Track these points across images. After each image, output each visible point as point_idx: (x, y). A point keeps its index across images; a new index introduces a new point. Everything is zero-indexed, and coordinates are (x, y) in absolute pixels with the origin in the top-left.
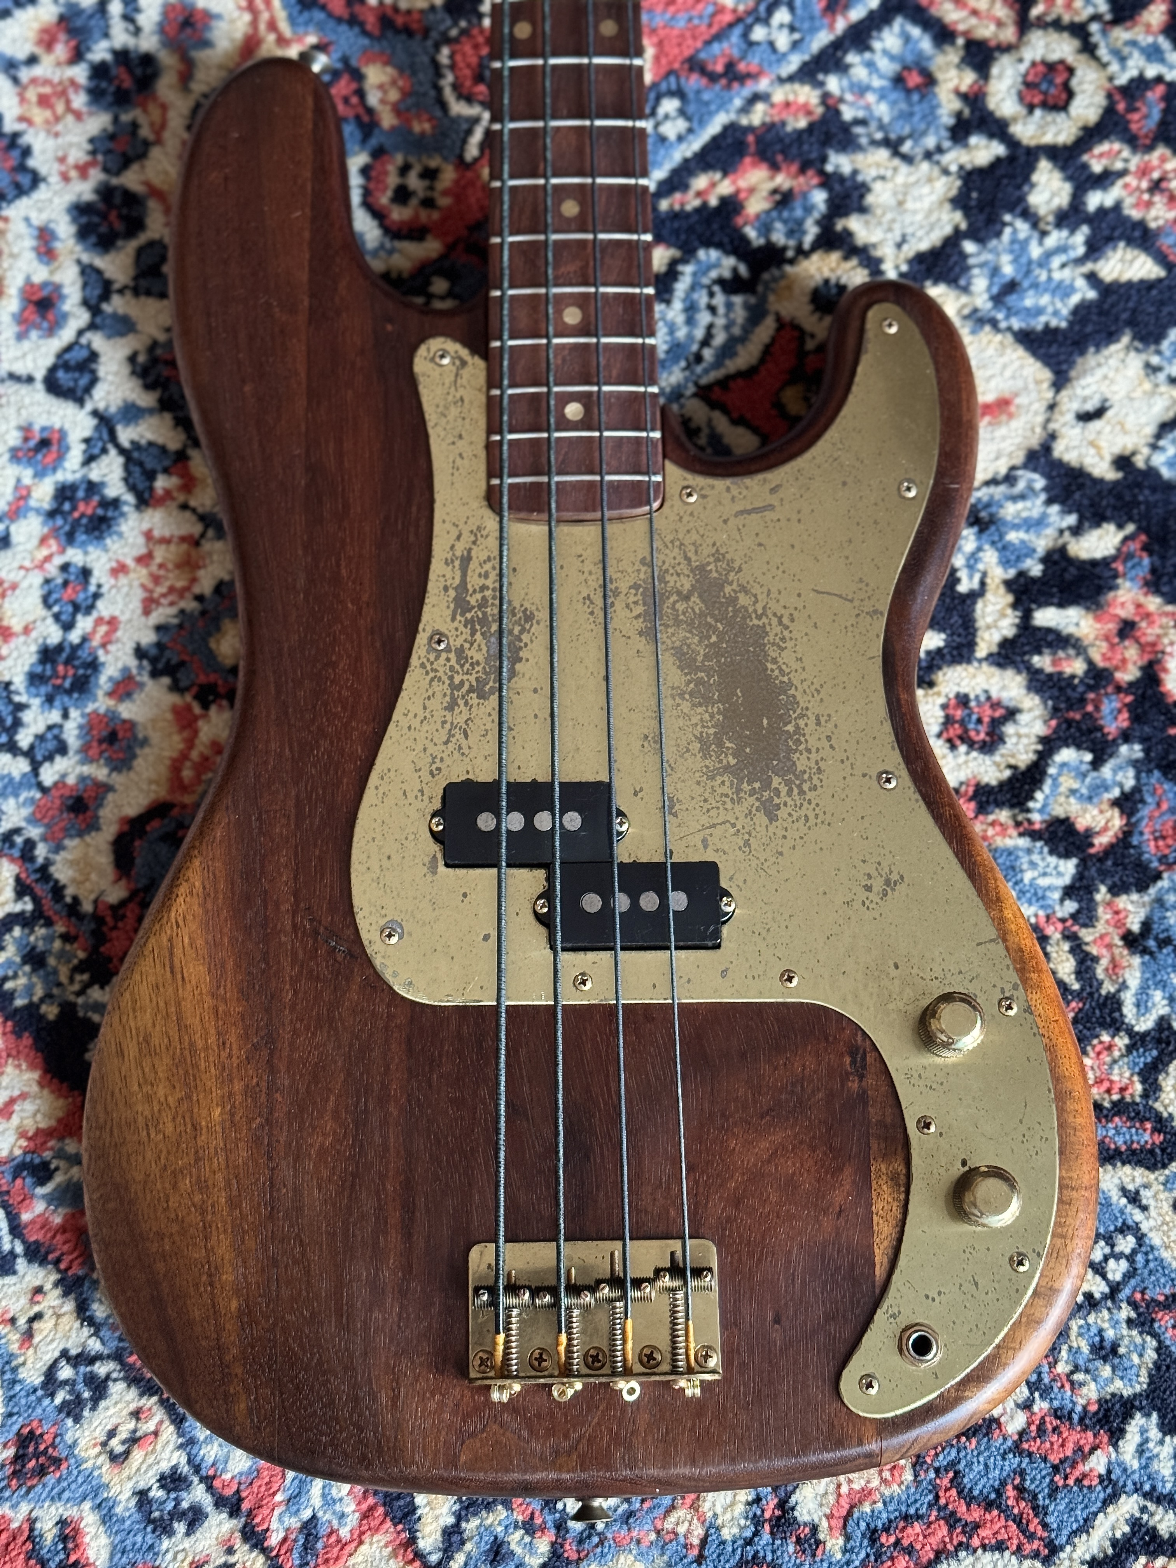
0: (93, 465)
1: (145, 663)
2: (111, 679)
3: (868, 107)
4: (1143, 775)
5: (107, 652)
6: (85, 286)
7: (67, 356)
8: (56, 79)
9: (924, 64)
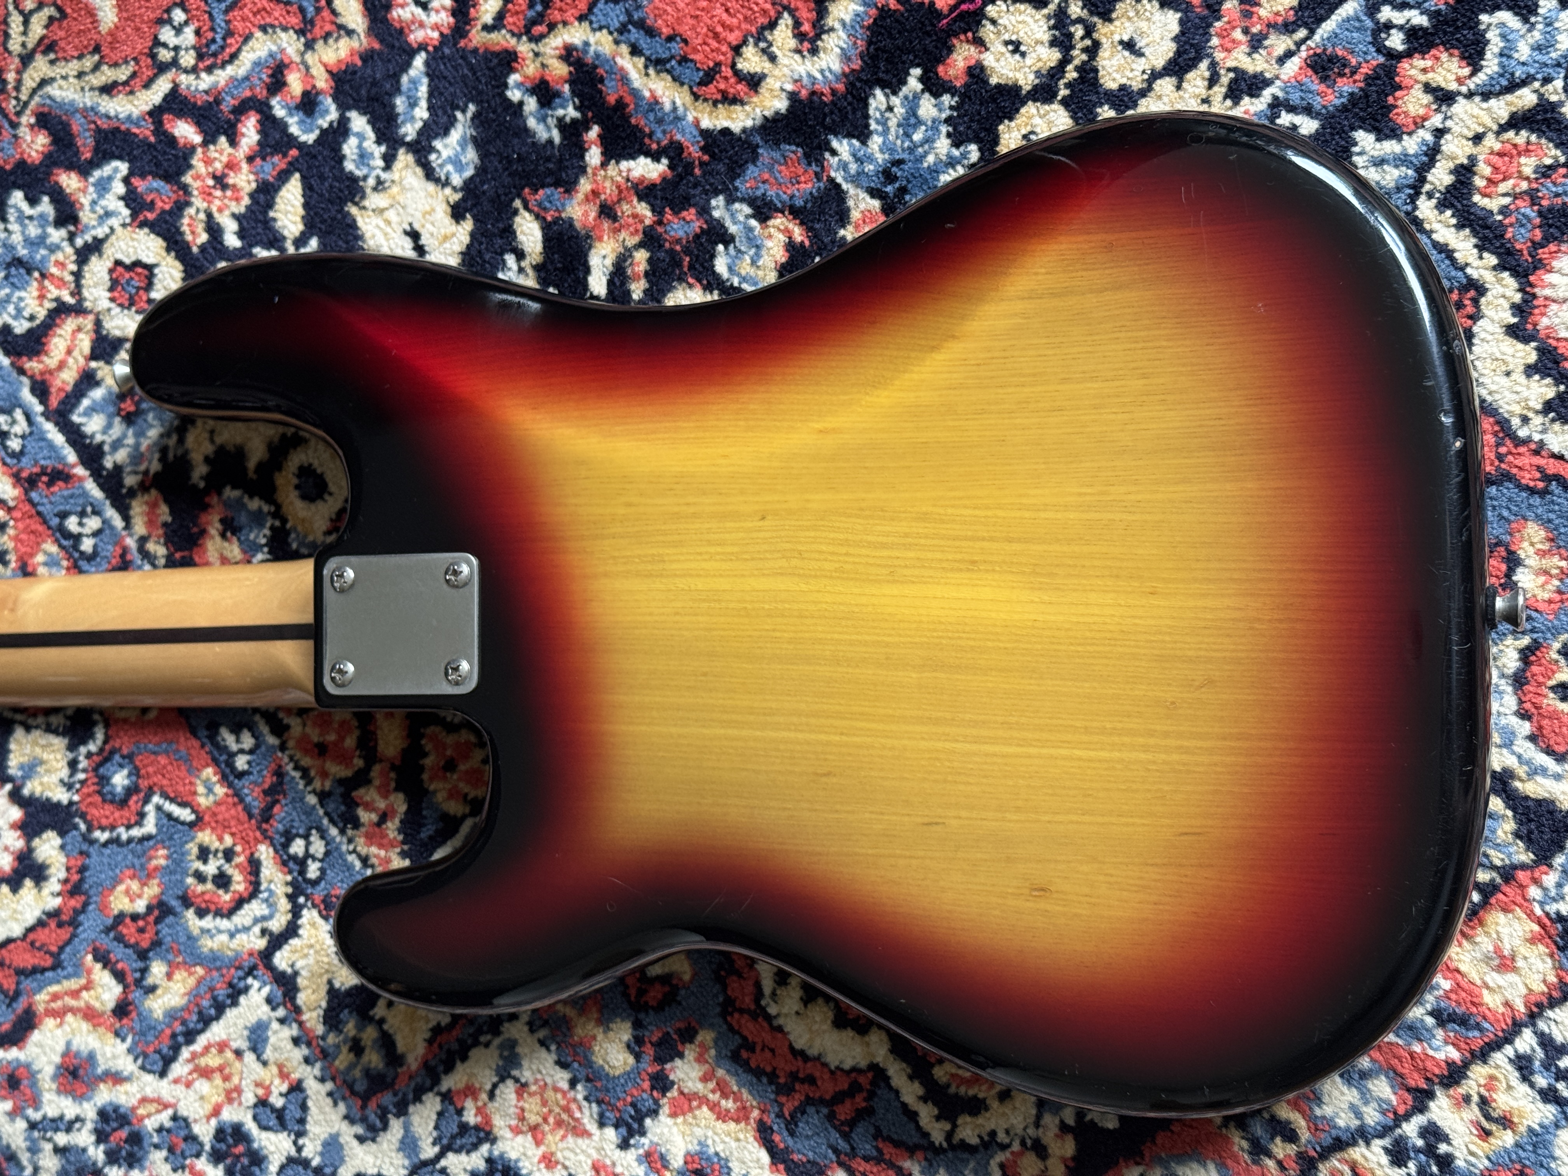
1: (632, 1142)
4: (740, 195)
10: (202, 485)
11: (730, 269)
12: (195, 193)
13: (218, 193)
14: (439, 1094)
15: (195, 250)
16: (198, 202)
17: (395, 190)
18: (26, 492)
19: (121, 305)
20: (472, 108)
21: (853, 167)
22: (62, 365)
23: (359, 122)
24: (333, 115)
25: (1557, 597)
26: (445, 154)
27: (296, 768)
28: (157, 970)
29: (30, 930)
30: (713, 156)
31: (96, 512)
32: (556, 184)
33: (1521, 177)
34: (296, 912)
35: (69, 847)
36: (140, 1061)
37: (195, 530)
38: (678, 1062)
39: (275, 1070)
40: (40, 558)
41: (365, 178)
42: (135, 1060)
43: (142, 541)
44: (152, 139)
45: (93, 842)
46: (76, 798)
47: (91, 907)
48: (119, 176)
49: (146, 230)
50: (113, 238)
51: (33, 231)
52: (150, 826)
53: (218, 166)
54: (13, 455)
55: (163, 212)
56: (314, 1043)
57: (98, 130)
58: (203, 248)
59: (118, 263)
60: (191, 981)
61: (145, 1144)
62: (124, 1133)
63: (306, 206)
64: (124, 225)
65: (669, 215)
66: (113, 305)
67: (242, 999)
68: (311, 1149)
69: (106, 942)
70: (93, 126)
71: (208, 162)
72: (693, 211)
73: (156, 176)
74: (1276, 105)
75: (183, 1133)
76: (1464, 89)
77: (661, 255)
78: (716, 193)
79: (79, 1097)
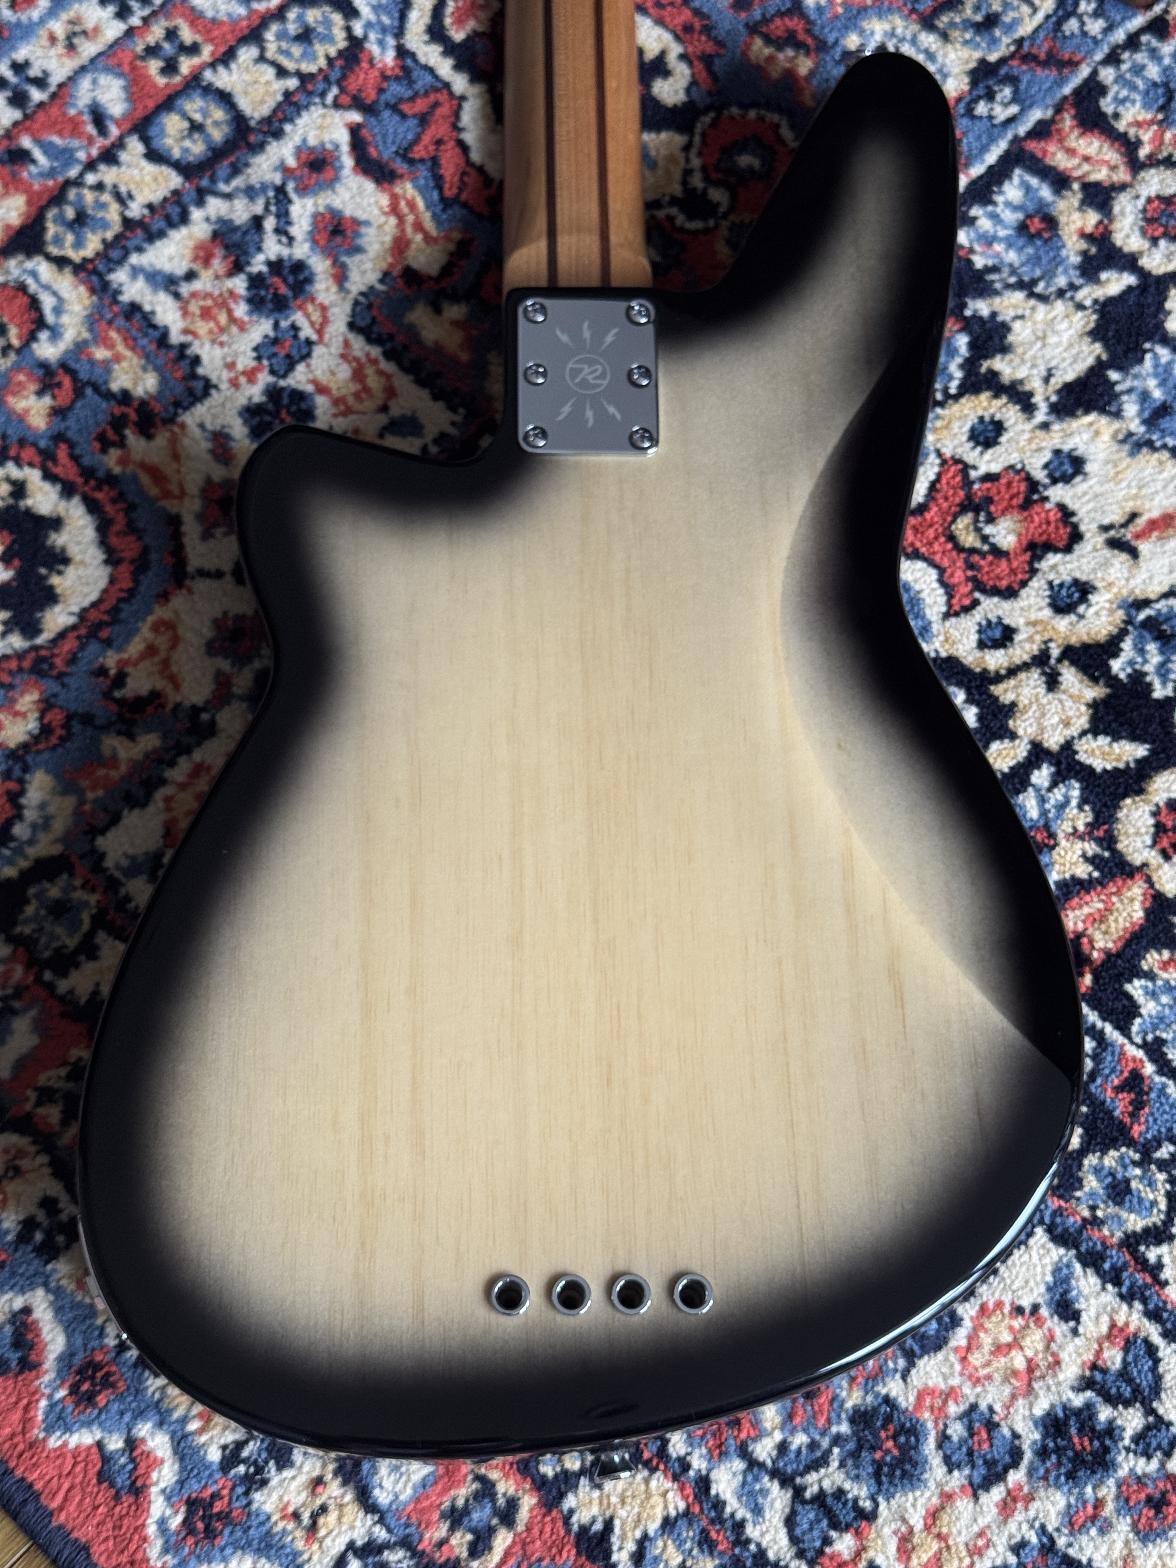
3: (997, 255)
8: (216, 293)
9: (1046, 210)
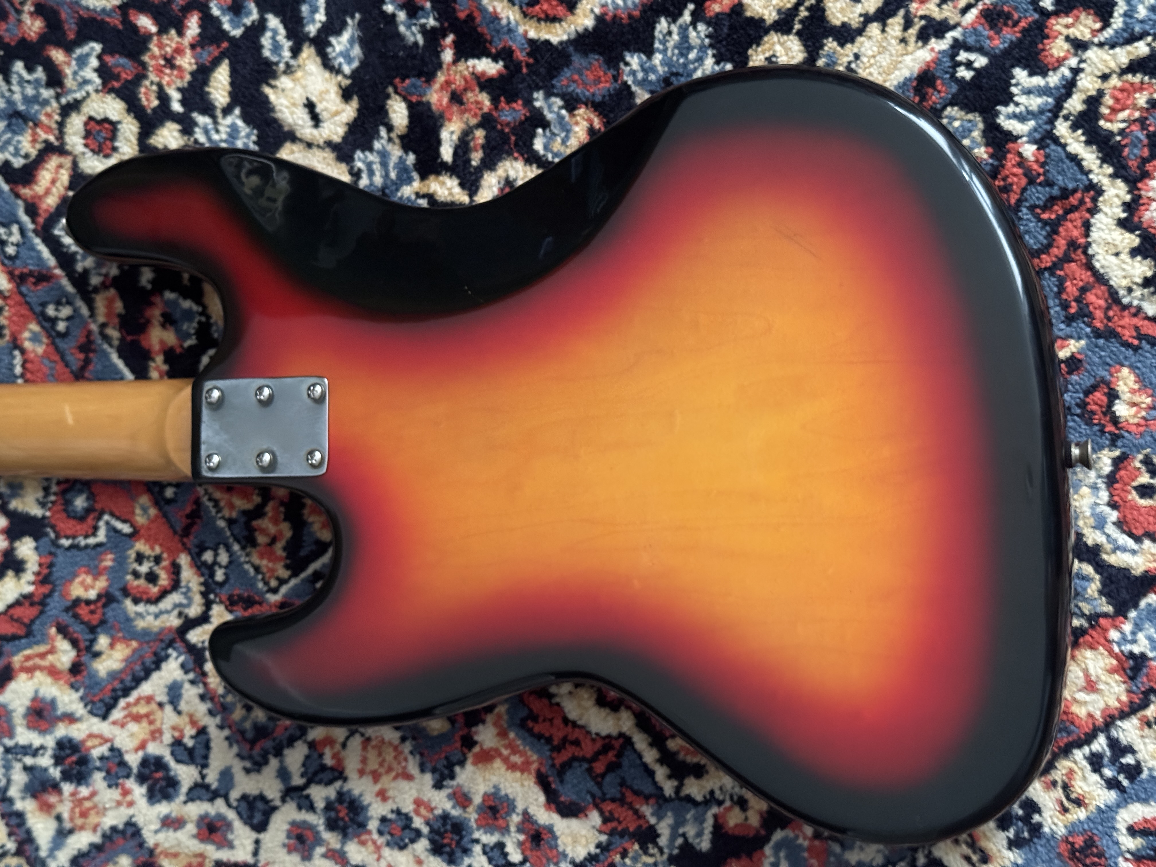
0: (316, 805)
1: (445, 783)
2: (454, 807)
4: (555, 91)
5: (436, 808)
6: (200, 799)
7: (245, 816)
10: (149, 287)
11: (546, 147)
12: (151, 69)
13: (168, 71)
14: (305, 741)
15: (149, 111)
16: (153, 77)
17: (299, 74)
18: (18, 286)
19: (93, 151)
20: (357, 16)
21: (640, 75)
22: (48, 192)
23: (273, 22)
24: (255, 15)
25: (1143, 422)
26: (338, 48)
27: (210, 499)
28: (103, 641)
29: (10, 607)
30: (536, 60)
31: (69, 303)
32: (419, 76)
33: (1135, 107)
34: (208, 605)
35: (41, 549)
36: (89, 707)
37: (142, 321)
38: (481, 727)
39: (187, 719)
40: (26, 335)
41: (277, 64)
42: (86, 705)
43: (103, 326)
44: (120, 27)
45: (59, 546)
46: (48, 514)
47: (56, 594)
48: (95, 54)
49: (113, 95)
50: (88, 101)
51: (30, 91)
52: (101, 536)
53: (168, 50)
54: (10, 258)
55: (127, 81)
56: (216, 700)
57: (81, 18)
58: (154, 110)
59: (91, 118)
60: (127, 652)
61: (91, 766)
62: (74, 758)
63: (232, 84)
64: (97, 91)
65: (503, 104)
66: (86, 150)
67: (164, 665)
68: (212, 778)
69: (66, 619)
70: (76, 15)
71: (161, 46)
72: (520, 102)
73: (122, 54)
74: (957, 45)
75: (117, 760)
76: (1096, 40)
77: (494, 134)
78: (538, 89)
79: (43, 732)
